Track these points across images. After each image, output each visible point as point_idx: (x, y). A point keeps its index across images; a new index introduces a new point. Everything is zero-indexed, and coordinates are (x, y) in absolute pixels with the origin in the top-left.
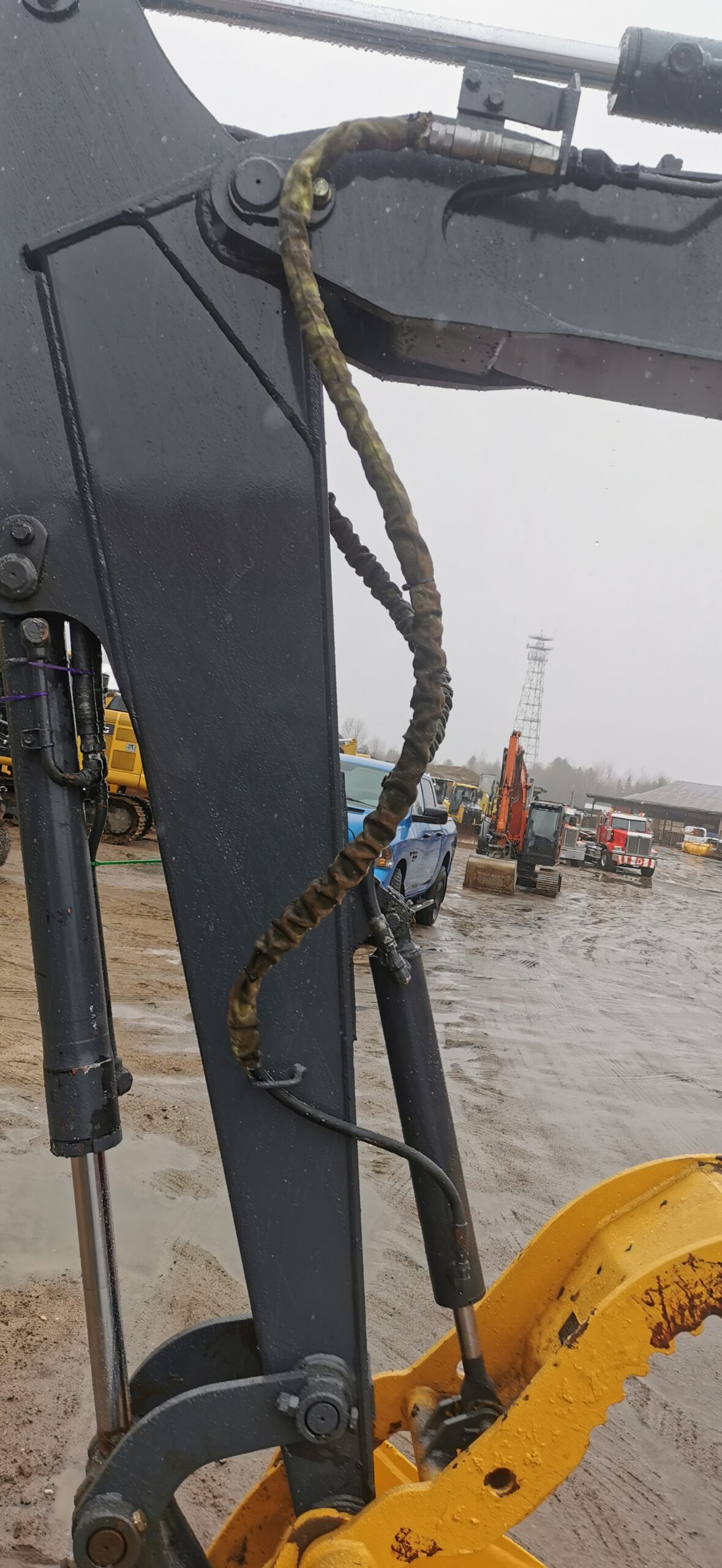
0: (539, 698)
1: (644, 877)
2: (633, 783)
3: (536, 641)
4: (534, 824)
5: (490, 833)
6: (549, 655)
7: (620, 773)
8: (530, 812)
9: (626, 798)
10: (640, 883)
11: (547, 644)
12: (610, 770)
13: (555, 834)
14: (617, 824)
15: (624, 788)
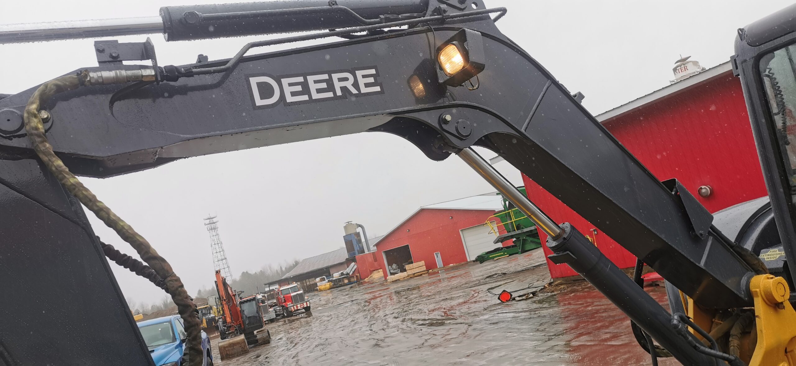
0: (221, 247)
1: (307, 312)
2: (284, 269)
3: (209, 220)
4: (245, 312)
5: (225, 326)
6: (218, 225)
7: (276, 267)
8: (241, 307)
9: (283, 278)
10: (307, 316)
11: (215, 220)
12: (270, 268)
13: (257, 312)
14: (285, 292)
15: (280, 273)
